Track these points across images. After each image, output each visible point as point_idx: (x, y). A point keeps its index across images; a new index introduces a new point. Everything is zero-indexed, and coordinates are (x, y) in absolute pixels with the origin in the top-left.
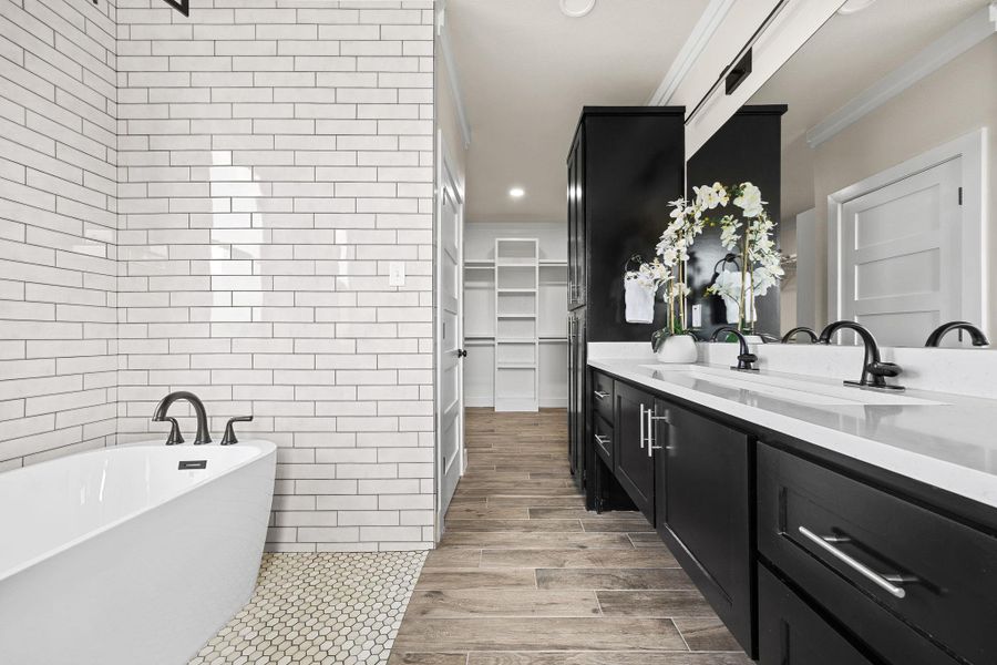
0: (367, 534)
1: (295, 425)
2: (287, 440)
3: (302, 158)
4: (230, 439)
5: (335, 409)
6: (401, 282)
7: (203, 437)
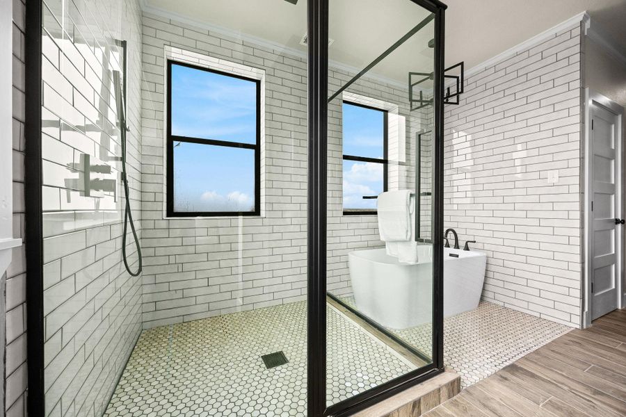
0: (532, 307)
1: (493, 248)
2: (490, 254)
3: (497, 130)
4: (467, 248)
5: (514, 243)
6: (556, 181)
7: (457, 246)
